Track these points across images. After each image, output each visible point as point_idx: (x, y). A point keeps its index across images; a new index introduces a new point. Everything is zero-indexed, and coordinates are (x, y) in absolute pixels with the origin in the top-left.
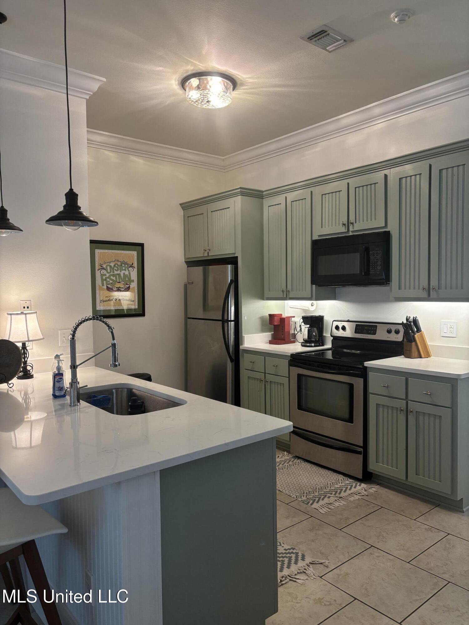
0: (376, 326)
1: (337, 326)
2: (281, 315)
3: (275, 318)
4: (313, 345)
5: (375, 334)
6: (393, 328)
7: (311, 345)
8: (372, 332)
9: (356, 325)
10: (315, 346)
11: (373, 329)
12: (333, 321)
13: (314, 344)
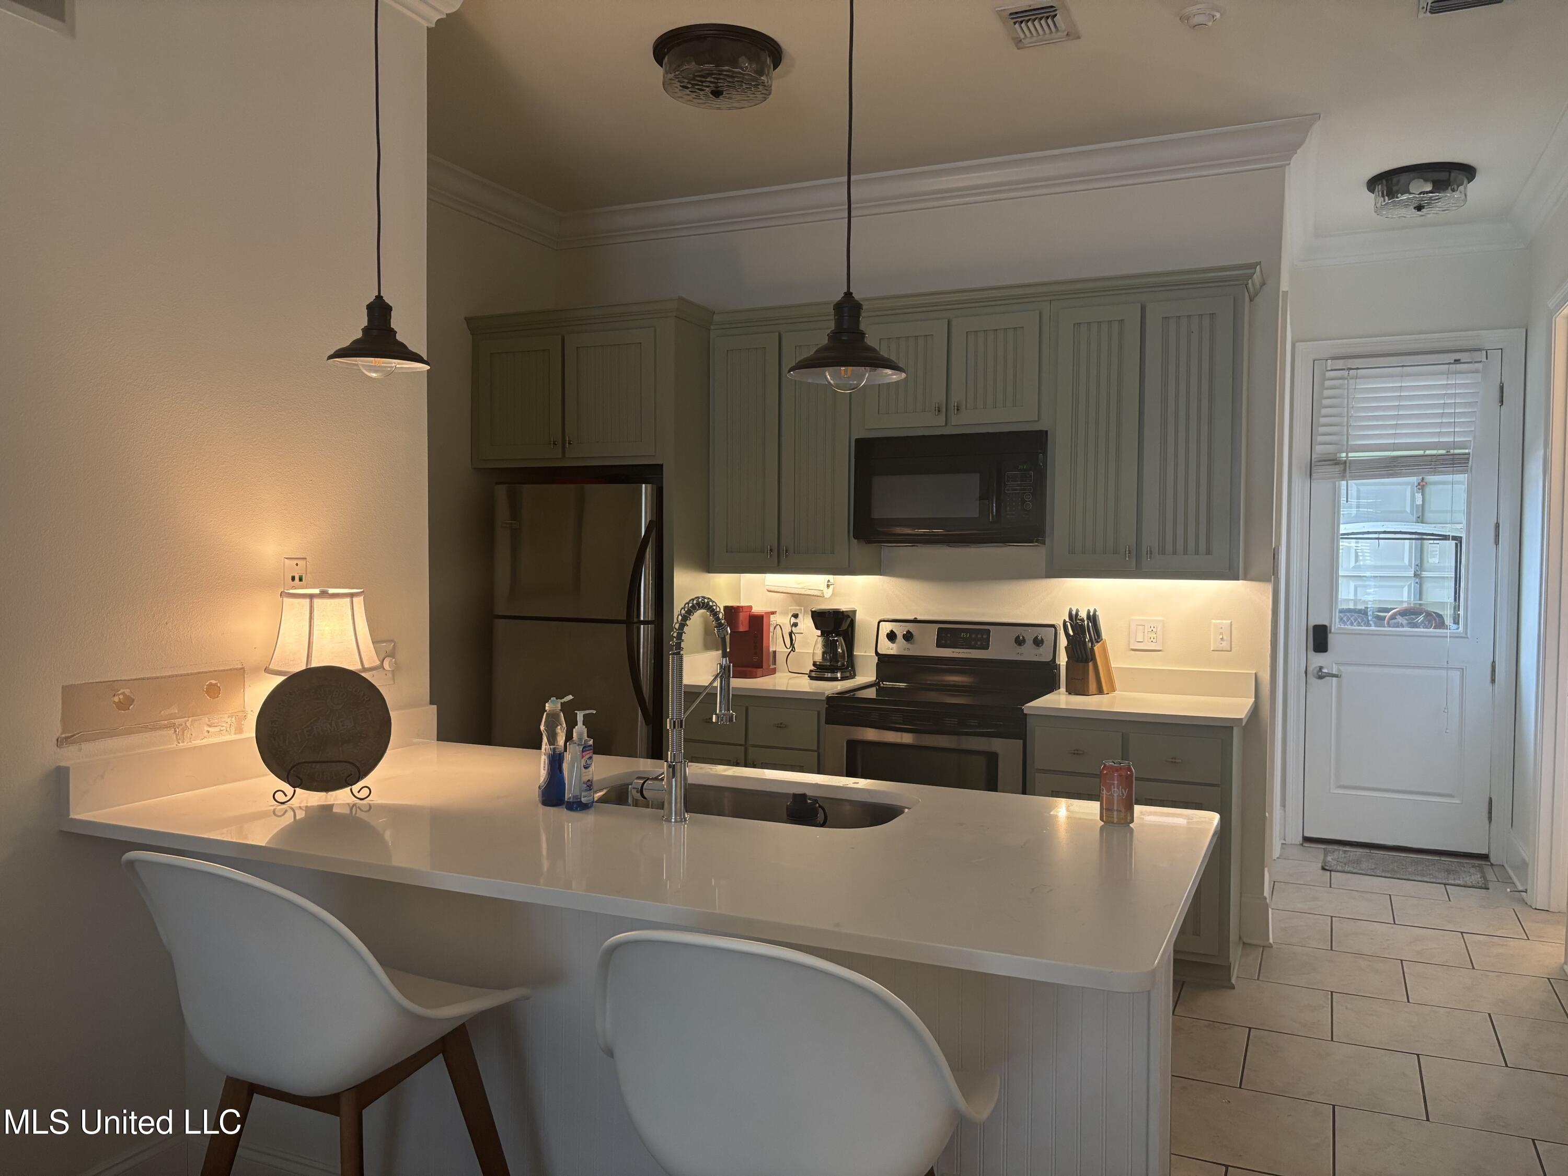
0: (989, 631)
1: (892, 632)
2: (751, 607)
3: (741, 614)
4: (839, 675)
5: (986, 647)
6: (1029, 635)
7: (833, 675)
8: (979, 643)
9: (939, 629)
10: (843, 679)
11: (979, 636)
12: (879, 623)
13: (841, 674)
